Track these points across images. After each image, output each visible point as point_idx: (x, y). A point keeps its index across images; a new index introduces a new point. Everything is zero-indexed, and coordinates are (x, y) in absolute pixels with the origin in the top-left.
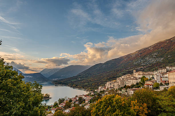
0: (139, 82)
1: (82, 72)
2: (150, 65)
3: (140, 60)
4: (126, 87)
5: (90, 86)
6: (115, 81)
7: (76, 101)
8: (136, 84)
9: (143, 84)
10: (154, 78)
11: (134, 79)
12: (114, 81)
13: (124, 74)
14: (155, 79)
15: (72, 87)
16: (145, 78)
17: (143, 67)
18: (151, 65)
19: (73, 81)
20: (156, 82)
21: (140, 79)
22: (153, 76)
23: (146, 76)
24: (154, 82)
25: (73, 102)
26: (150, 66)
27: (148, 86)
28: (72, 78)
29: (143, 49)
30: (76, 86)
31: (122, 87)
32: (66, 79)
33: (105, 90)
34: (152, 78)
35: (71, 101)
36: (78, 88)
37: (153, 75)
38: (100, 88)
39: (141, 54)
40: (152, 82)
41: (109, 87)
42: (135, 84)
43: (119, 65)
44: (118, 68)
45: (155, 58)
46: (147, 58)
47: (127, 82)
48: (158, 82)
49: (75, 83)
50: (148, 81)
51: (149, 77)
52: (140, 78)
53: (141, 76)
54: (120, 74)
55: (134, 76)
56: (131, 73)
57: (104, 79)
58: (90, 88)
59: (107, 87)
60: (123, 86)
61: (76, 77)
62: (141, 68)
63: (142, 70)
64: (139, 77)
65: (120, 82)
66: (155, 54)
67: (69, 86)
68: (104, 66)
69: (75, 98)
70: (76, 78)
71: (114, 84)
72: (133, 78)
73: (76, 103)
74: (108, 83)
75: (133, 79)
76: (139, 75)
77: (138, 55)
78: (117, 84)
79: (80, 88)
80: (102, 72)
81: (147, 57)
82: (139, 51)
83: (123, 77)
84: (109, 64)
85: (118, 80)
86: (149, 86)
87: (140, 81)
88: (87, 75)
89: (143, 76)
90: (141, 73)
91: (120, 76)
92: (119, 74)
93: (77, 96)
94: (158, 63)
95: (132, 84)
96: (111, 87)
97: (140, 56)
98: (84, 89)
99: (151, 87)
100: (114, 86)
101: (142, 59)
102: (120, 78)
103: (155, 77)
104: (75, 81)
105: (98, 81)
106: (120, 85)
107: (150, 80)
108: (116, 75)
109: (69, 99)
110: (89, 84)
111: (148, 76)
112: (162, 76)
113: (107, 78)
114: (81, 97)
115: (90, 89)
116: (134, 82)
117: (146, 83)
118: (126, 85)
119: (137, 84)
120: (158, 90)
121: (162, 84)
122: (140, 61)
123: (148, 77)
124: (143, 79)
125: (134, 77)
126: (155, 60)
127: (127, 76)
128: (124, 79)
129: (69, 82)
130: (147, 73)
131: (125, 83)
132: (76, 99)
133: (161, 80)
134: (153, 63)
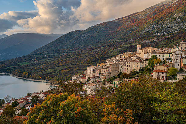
0: (144, 67)
1: (42, 48)
2: (168, 35)
3: (152, 26)
4: (121, 76)
5: (56, 75)
6: (103, 64)
7: (27, 104)
8: (140, 70)
9: (151, 70)
10: (171, 59)
11: (138, 62)
12: (101, 65)
13: (121, 52)
14: (172, 62)
15: (20, 76)
16: (157, 59)
17: (157, 39)
18: (170, 36)
19: (22, 64)
20: (173, 66)
21: (147, 62)
22: (169, 56)
23: (158, 55)
24: (169, 67)
25: (20, 105)
26: (169, 38)
27: (158, 73)
28: (21, 60)
29: (159, 4)
30: (30, 74)
31: (114, 77)
32: (8, 60)
33: (84, 81)
34: (168, 59)
35: (16, 104)
36: (33, 80)
37: (170, 53)
38: (74, 78)
39: (155, 14)
40: (166, 66)
41: (91, 76)
42: (137, 69)
43: (114, 34)
44: (112, 40)
45: (178, 22)
46: (165, 22)
47: (124, 67)
48: (176, 66)
49: (26, 69)
50: (160, 64)
51: (163, 57)
52: (147, 59)
53: (149, 56)
54: (115, 51)
55: (138, 55)
56: (133, 49)
57: (85, 61)
58: (56, 78)
59: (87, 77)
60: (116, 74)
61: (29, 56)
62: (153, 42)
63: (154, 44)
64: (146, 57)
65: (111, 66)
66: (180, 15)
67: (14, 75)
68: (86, 35)
69: (25, 99)
70: (28, 58)
71: (100, 71)
72: (135, 58)
73: (27, 108)
74: (89, 69)
75: (135, 61)
76: (147, 53)
77: (149, 16)
78: (106, 70)
79: (37, 80)
80: (82, 48)
81: (165, 20)
82: (152, 8)
83: (117, 57)
84: (95, 33)
85: (108, 63)
86: (160, 73)
87: (147, 65)
88: (52, 52)
89: (153, 56)
90: (150, 50)
91: (113, 56)
92: (112, 52)
93: (29, 95)
94: (182, 32)
95: (132, 69)
96: (94, 77)
97: (154, 19)
98: (45, 81)
99: (164, 75)
100: (100, 74)
101: (156, 24)
102: (113, 59)
103: (173, 58)
104: (27, 66)
105: (71, 66)
106: (110, 71)
107: (164, 62)
108: (107, 53)
109: (13, 100)
110: (54, 70)
111: (161, 55)
112: (183, 56)
113: (90, 60)
114: (37, 97)
115: (57, 80)
116: (137, 67)
117: (155, 69)
118: (121, 72)
119: (142, 70)
120: (174, 81)
121: (183, 70)
122: (151, 28)
123: (161, 57)
124: (153, 62)
125: (138, 58)
126: (179, 27)
127: (125, 55)
128: (119, 61)
129: (16, 68)
130: (160, 51)
131: (120, 68)
132: (28, 100)
133: (182, 63)
134: (174, 31)
